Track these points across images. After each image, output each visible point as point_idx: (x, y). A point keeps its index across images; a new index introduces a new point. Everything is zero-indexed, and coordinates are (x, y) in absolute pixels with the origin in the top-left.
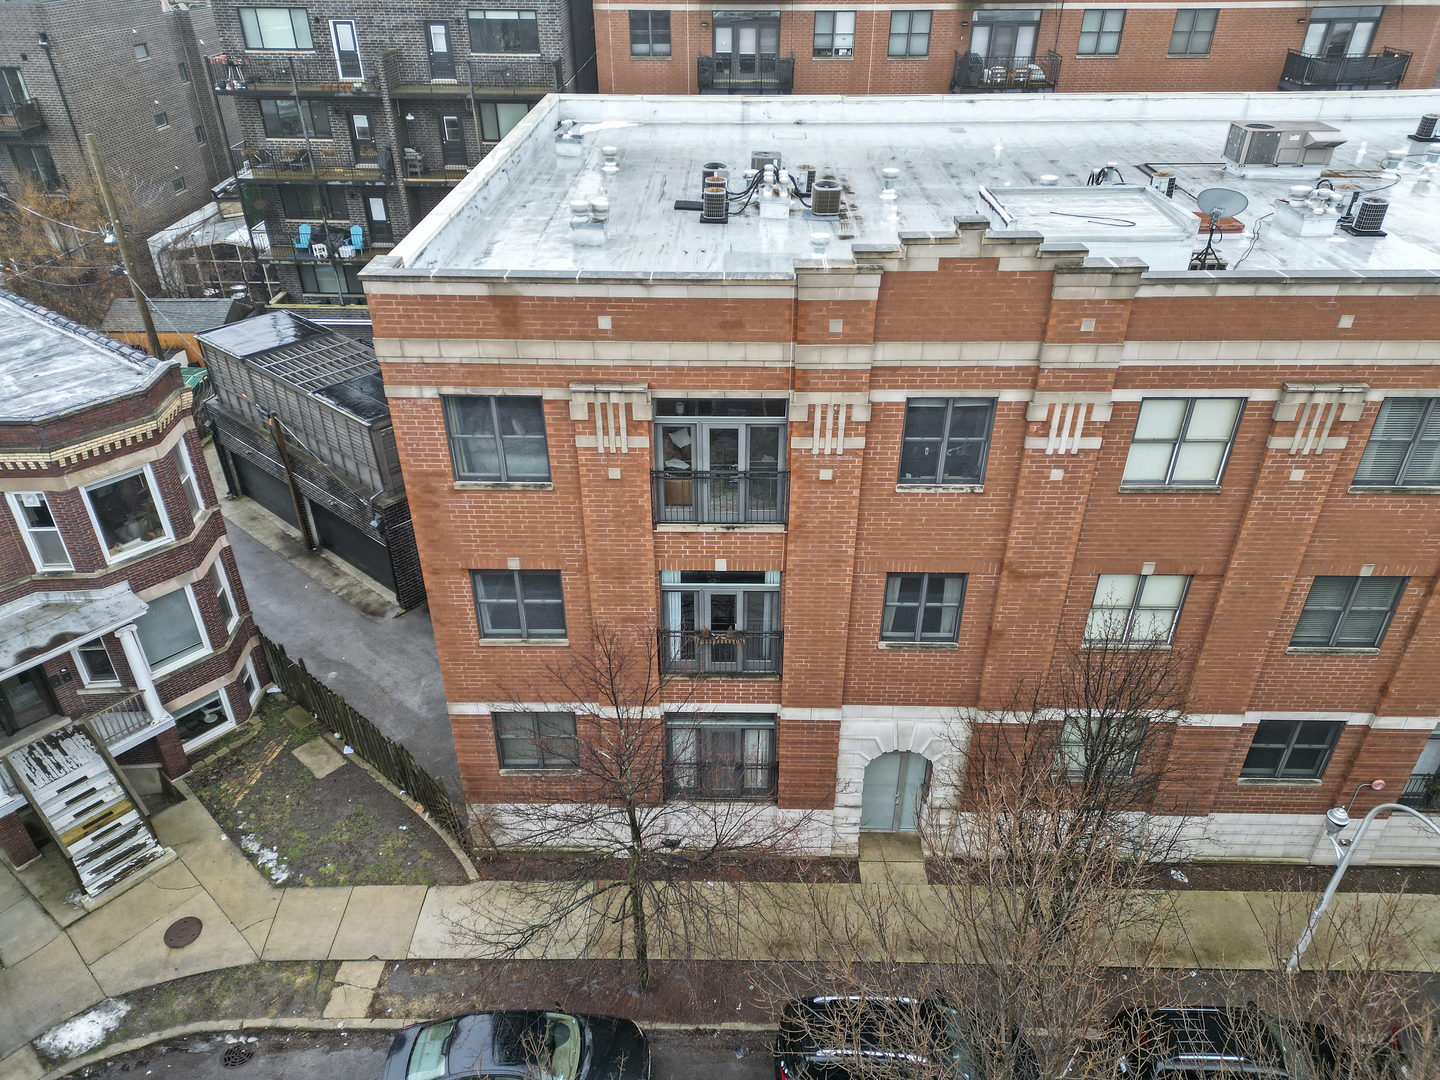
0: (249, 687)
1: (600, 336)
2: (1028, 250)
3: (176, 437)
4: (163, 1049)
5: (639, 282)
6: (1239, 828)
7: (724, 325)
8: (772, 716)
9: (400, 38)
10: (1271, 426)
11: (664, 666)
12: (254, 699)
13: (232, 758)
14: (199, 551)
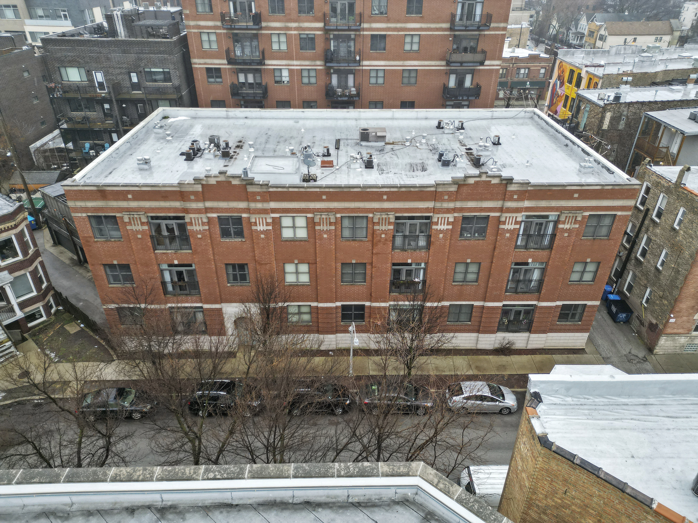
0: (51, 307)
1: (129, 200)
2: (238, 179)
3: (23, 226)
4: (16, 404)
5: (137, 186)
6: (347, 338)
7: (163, 197)
8: (201, 307)
9: (120, 77)
10: (314, 224)
11: (166, 292)
12: (53, 311)
13: (44, 328)
14: (31, 261)
